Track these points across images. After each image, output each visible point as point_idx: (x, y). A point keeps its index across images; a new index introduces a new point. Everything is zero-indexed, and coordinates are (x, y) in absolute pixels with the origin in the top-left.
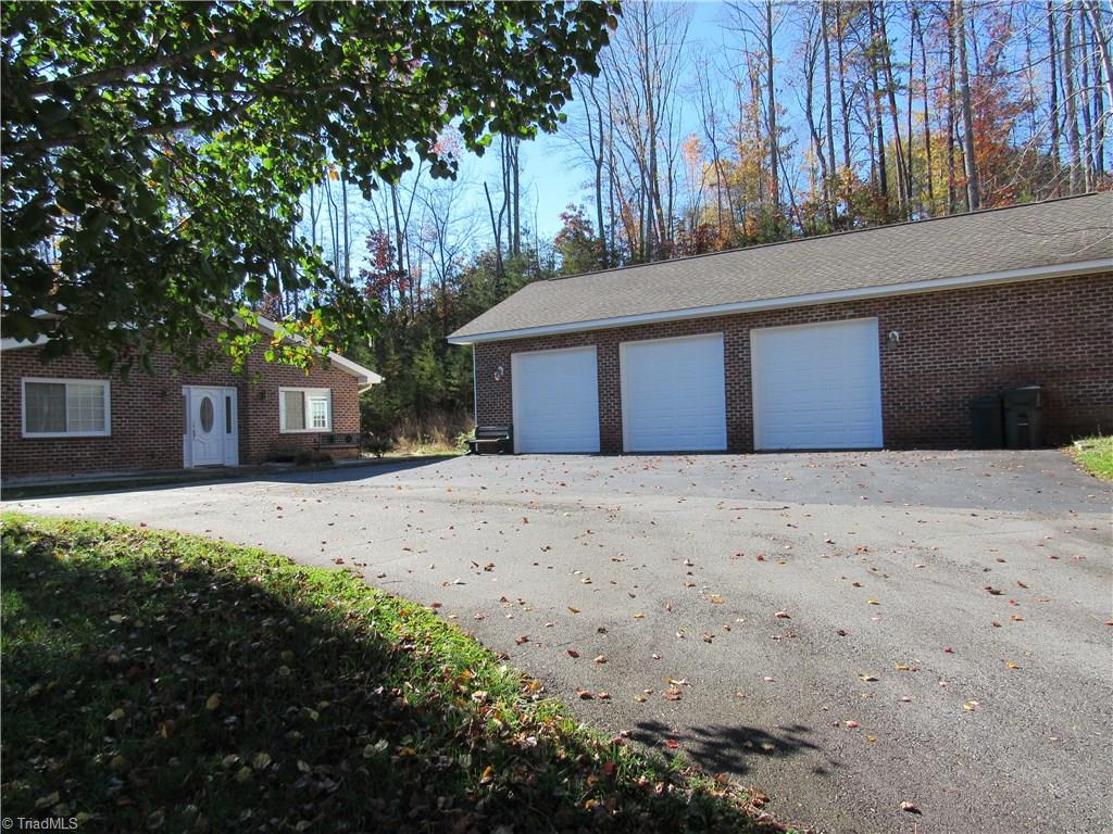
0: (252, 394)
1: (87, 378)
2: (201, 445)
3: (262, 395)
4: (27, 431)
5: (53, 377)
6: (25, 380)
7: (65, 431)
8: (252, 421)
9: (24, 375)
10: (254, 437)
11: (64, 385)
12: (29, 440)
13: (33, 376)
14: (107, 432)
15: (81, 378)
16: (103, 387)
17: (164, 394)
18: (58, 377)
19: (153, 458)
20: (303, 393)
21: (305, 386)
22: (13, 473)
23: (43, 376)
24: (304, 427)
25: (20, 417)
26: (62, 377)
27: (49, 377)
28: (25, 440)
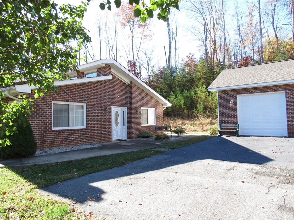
0: (133, 110)
1: (77, 102)
2: (115, 131)
3: (136, 111)
4: (54, 127)
5: (65, 101)
6: (54, 102)
7: (69, 126)
8: (133, 121)
9: (53, 100)
10: (134, 128)
11: (68, 105)
12: (55, 131)
13: (57, 100)
14: (84, 127)
15: (76, 102)
16: (83, 106)
17: (105, 109)
18: (67, 101)
19: (101, 138)
20: (147, 110)
21: (148, 107)
22: (47, 147)
23: (61, 101)
24: (148, 124)
25: (51, 120)
26: (68, 101)
27: (63, 101)
28: (53, 131)
